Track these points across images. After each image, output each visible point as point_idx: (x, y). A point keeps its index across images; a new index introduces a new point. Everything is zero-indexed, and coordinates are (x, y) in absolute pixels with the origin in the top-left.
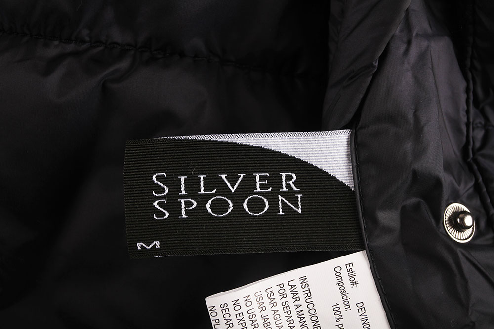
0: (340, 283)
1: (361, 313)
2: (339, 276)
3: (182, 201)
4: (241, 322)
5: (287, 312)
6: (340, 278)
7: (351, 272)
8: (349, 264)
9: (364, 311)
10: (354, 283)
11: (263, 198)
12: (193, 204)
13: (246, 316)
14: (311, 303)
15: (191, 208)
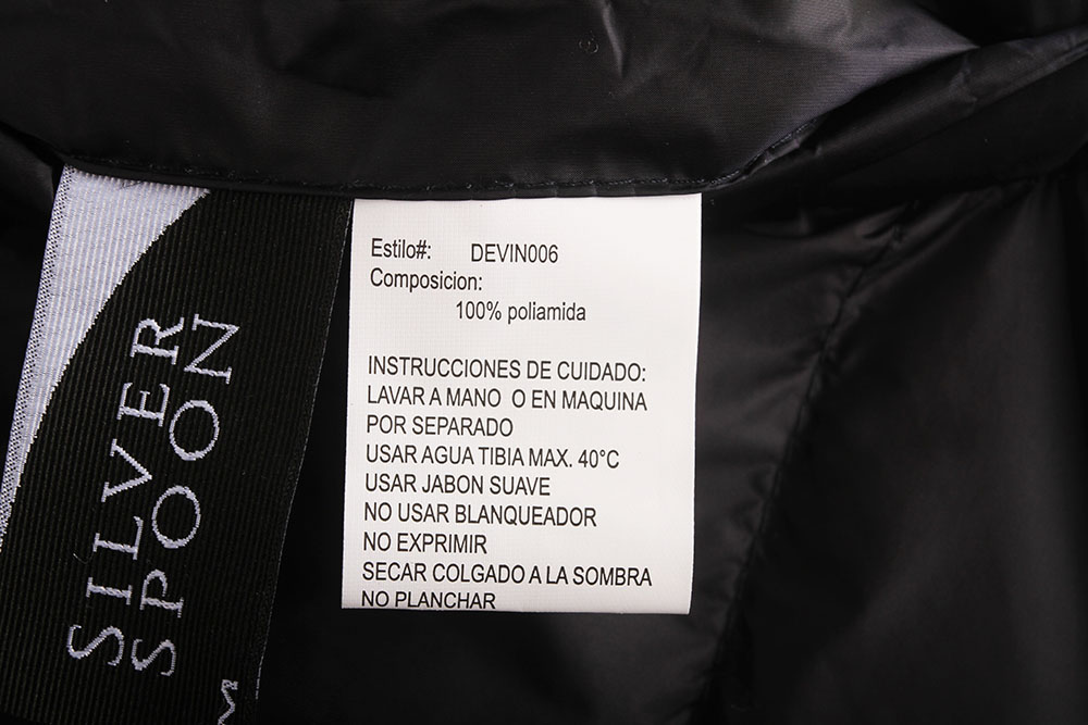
0: (413, 282)
1: (496, 256)
2: (395, 279)
3: (144, 600)
4: (420, 542)
5: (440, 427)
6: (399, 278)
7: (392, 249)
8: (374, 247)
9: (495, 249)
10: (421, 250)
11: (182, 409)
12: (157, 578)
13: (412, 527)
14: (437, 365)
15: (165, 585)
